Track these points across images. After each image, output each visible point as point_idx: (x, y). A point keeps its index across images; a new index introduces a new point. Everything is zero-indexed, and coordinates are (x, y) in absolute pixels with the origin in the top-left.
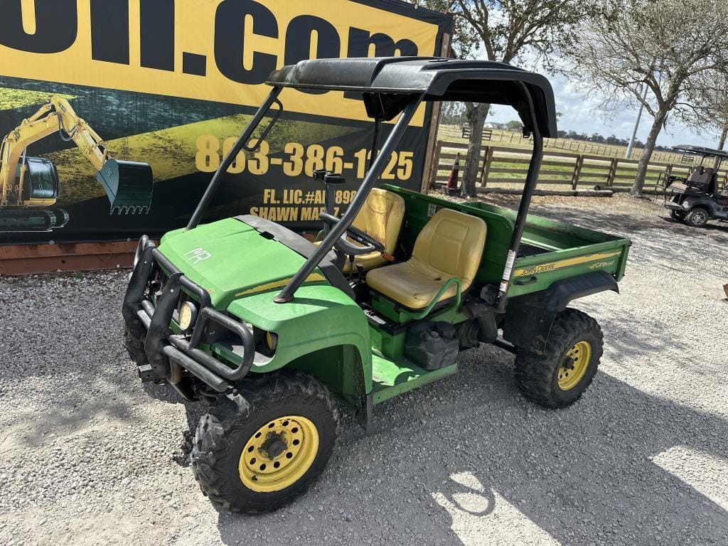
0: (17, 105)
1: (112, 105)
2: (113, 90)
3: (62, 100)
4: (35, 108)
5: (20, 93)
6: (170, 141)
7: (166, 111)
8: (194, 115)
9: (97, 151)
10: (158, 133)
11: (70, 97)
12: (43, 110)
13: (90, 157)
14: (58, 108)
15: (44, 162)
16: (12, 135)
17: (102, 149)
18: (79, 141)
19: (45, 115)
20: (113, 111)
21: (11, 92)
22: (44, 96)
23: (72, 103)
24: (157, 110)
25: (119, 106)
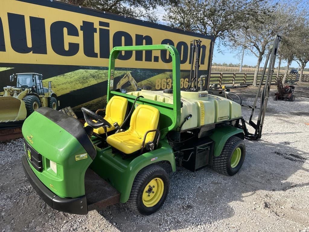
0: (120, 75)
1: (139, 73)
2: (139, 69)
3: (129, 72)
4: (123, 75)
5: (121, 71)
6: (150, 81)
7: (150, 73)
8: (155, 74)
9: (135, 86)
10: (148, 79)
11: (131, 72)
12: (125, 76)
13: (134, 88)
14: (128, 75)
15: (125, 90)
16: (118, 84)
17: (136, 85)
18: (132, 84)
19: (125, 77)
20: (139, 74)
21: (119, 71)
22: (125, 72)
23: (131, 73)
24: (148, 73)
25: (140, 73)
